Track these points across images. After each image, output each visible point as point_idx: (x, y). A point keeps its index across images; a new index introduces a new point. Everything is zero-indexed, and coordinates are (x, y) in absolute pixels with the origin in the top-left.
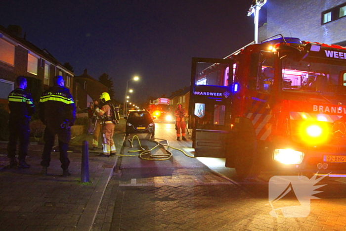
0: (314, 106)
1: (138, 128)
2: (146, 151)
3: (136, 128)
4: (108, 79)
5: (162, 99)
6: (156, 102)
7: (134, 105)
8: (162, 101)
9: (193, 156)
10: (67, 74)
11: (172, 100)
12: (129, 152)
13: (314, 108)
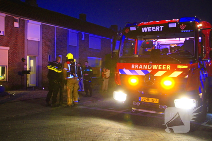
0: (132, 65)
13: (132, 66)
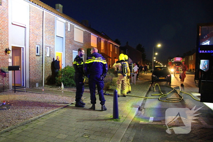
1: (160, 78)
2: (164, 95)
3: (158, 78)
4: (142, 47)
5: (177, 58)
6: (173, 60)
7: (159, 63)
8: (176, 60)
9: (199, 100)
10: (115, 45)
11: (184, 59)
12: (152, 95)
